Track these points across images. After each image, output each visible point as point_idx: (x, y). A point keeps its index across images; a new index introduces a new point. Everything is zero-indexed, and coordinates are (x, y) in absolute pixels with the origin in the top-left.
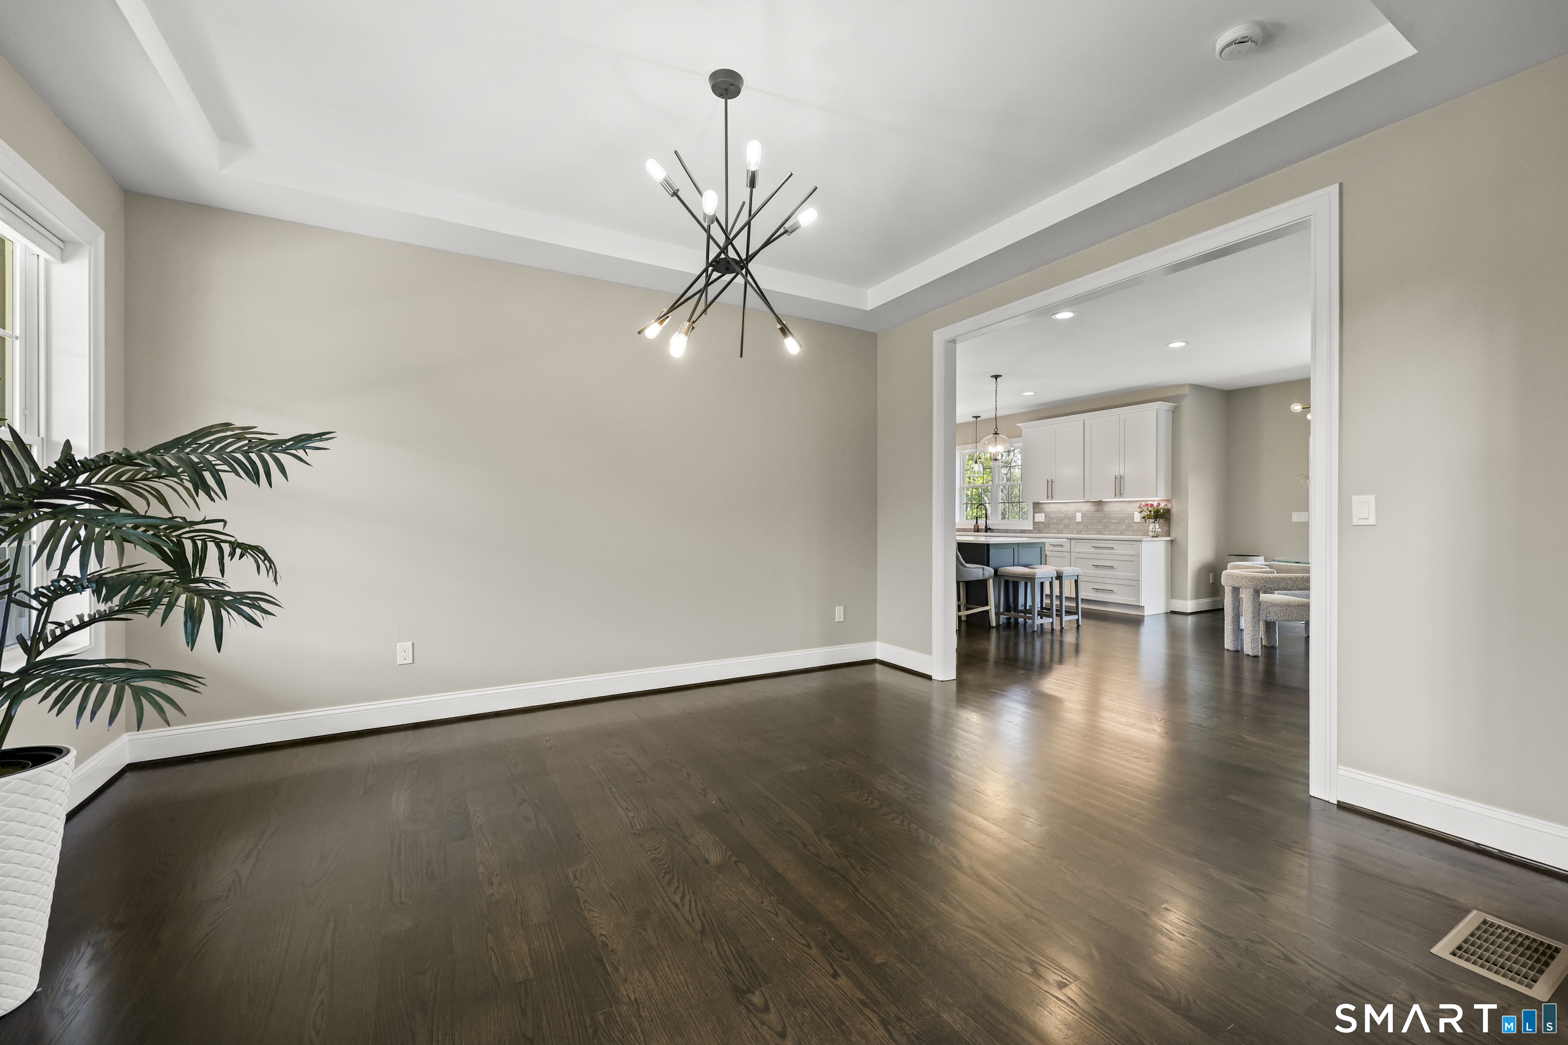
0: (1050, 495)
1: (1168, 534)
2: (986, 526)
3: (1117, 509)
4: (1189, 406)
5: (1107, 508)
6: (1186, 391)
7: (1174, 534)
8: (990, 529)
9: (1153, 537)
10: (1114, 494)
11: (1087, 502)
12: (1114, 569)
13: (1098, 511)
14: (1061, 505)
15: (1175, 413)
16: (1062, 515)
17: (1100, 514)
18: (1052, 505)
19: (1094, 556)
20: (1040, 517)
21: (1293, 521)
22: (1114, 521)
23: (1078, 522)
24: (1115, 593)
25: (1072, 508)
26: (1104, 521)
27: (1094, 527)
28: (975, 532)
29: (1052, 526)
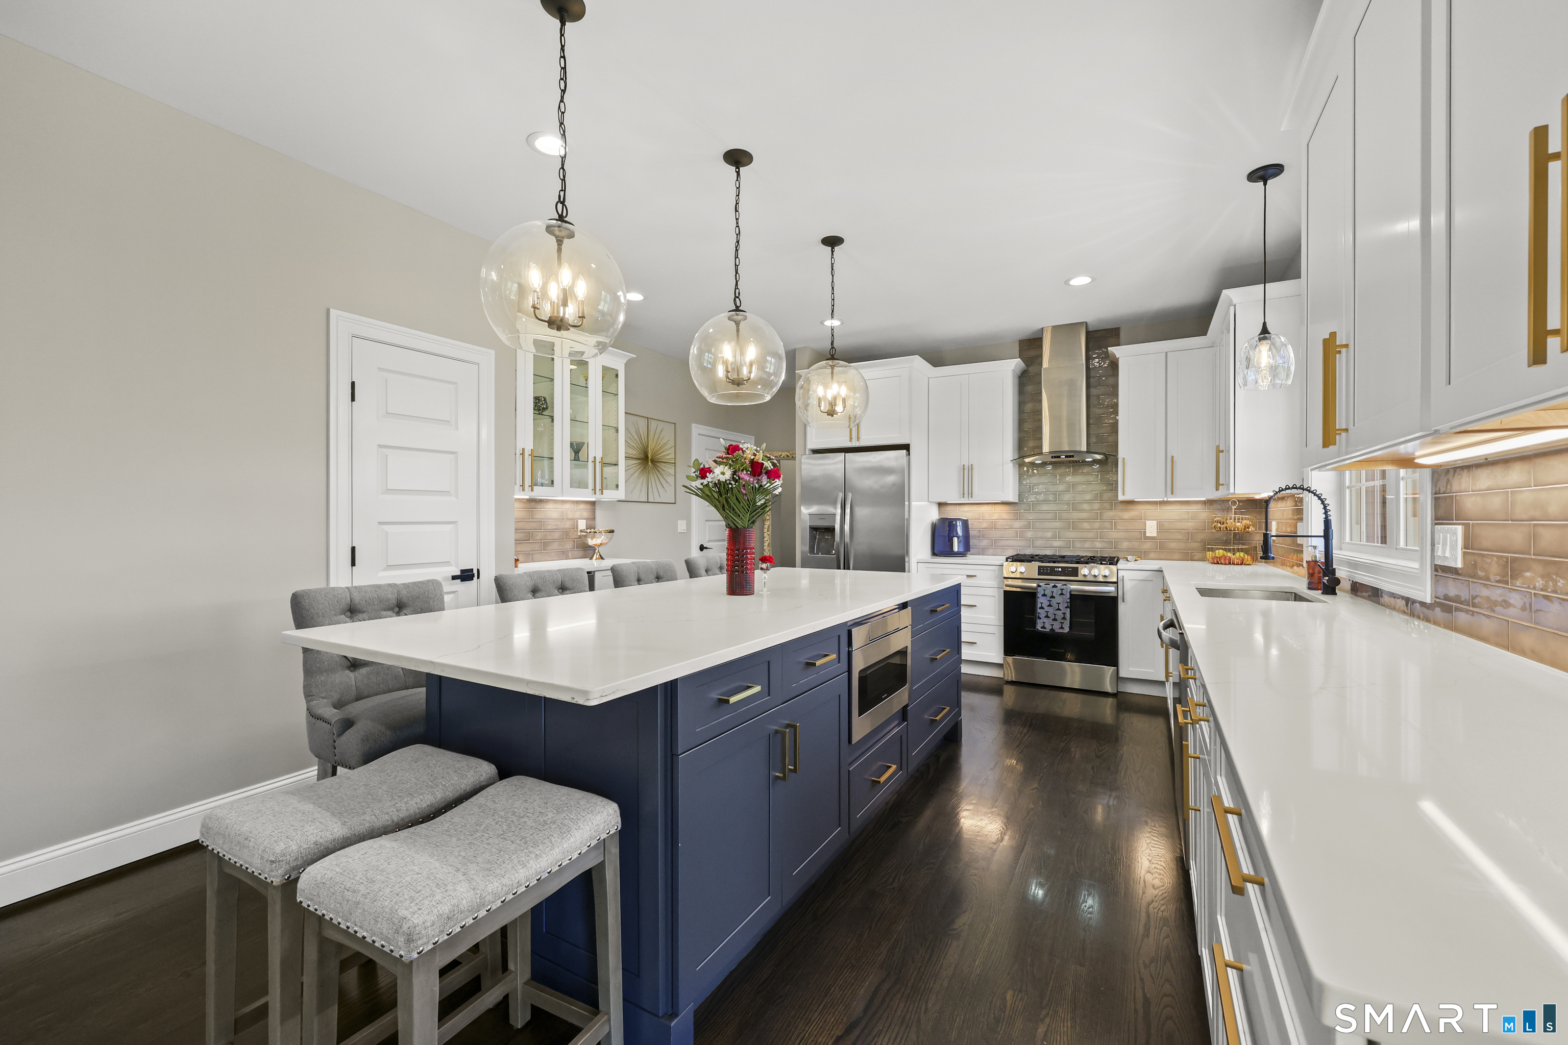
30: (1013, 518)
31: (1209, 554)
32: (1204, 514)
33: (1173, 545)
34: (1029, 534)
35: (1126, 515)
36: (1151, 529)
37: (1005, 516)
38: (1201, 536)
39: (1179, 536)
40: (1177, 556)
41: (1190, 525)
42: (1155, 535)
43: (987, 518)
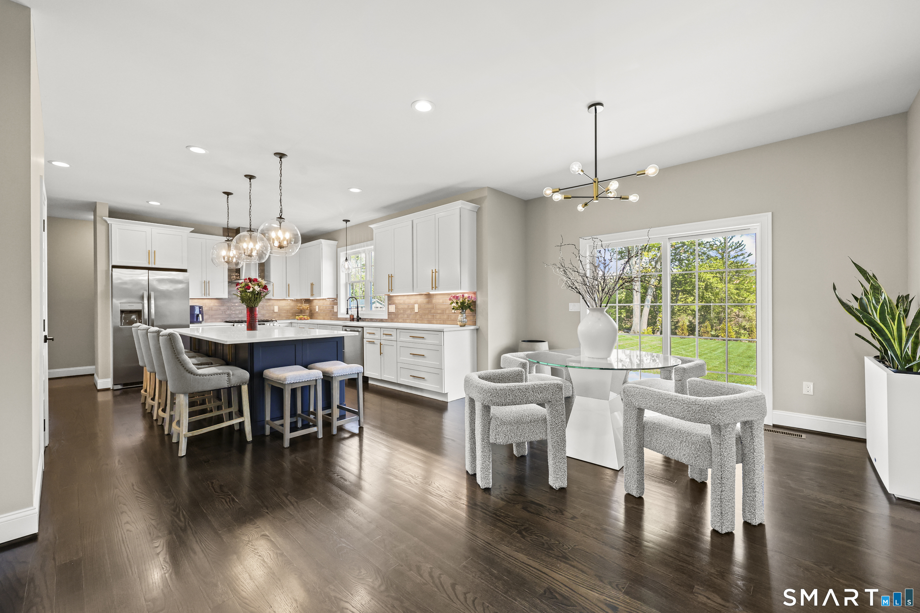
0: (390, 289)
1: (475, 323)
2: (358, 316)
3: (441, 301)
4: (488, 206)
5: (435, 301)
6: (486, 193)
7: (479, 323)
8: (360, 318)
9: (461, 326)
10: (431, 287)
11: (420, 295)
12: (425, 357)
13: (428, 303)
14: (405, 298)
15: (479, 212)
16: (406, 306)
17: (430, 306)
18: (399, 298)
19: (411, 345)
20: (392, 309)
21: (570, 311)
22: (439, 311)
23: (416, 313)
24: (425, 380)
25: (412, 300)
26: (433, 311)
27: (426, 317)
28: (350, 321)
29: (400, 316)
30: (220, 305)
31: (297, 317)
32: (292, 304)
33: (283, 315)
34: (228, 312)
35: (267, 304)
36: (276, 309)
37: (217, 304)
38: (292, 311)
39: (285, 311)
40: (284, 318)
41: (288, 307)
42: (277, 311)
43: (208, 305)
